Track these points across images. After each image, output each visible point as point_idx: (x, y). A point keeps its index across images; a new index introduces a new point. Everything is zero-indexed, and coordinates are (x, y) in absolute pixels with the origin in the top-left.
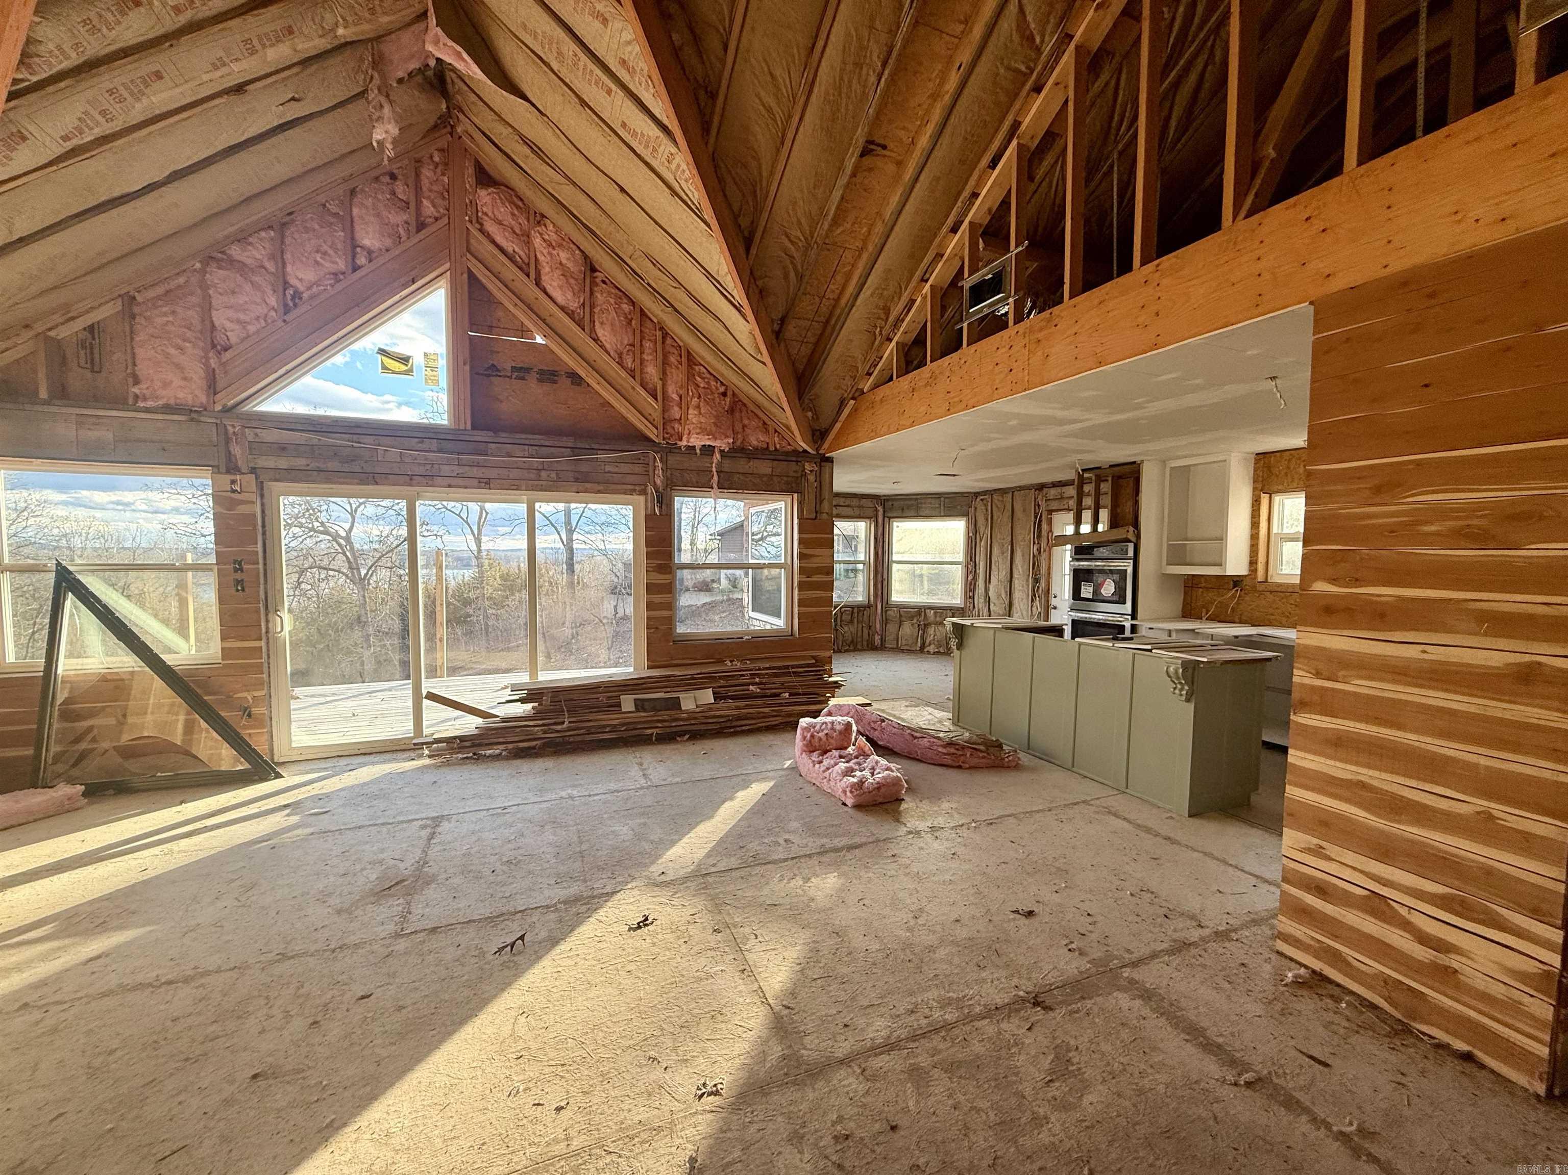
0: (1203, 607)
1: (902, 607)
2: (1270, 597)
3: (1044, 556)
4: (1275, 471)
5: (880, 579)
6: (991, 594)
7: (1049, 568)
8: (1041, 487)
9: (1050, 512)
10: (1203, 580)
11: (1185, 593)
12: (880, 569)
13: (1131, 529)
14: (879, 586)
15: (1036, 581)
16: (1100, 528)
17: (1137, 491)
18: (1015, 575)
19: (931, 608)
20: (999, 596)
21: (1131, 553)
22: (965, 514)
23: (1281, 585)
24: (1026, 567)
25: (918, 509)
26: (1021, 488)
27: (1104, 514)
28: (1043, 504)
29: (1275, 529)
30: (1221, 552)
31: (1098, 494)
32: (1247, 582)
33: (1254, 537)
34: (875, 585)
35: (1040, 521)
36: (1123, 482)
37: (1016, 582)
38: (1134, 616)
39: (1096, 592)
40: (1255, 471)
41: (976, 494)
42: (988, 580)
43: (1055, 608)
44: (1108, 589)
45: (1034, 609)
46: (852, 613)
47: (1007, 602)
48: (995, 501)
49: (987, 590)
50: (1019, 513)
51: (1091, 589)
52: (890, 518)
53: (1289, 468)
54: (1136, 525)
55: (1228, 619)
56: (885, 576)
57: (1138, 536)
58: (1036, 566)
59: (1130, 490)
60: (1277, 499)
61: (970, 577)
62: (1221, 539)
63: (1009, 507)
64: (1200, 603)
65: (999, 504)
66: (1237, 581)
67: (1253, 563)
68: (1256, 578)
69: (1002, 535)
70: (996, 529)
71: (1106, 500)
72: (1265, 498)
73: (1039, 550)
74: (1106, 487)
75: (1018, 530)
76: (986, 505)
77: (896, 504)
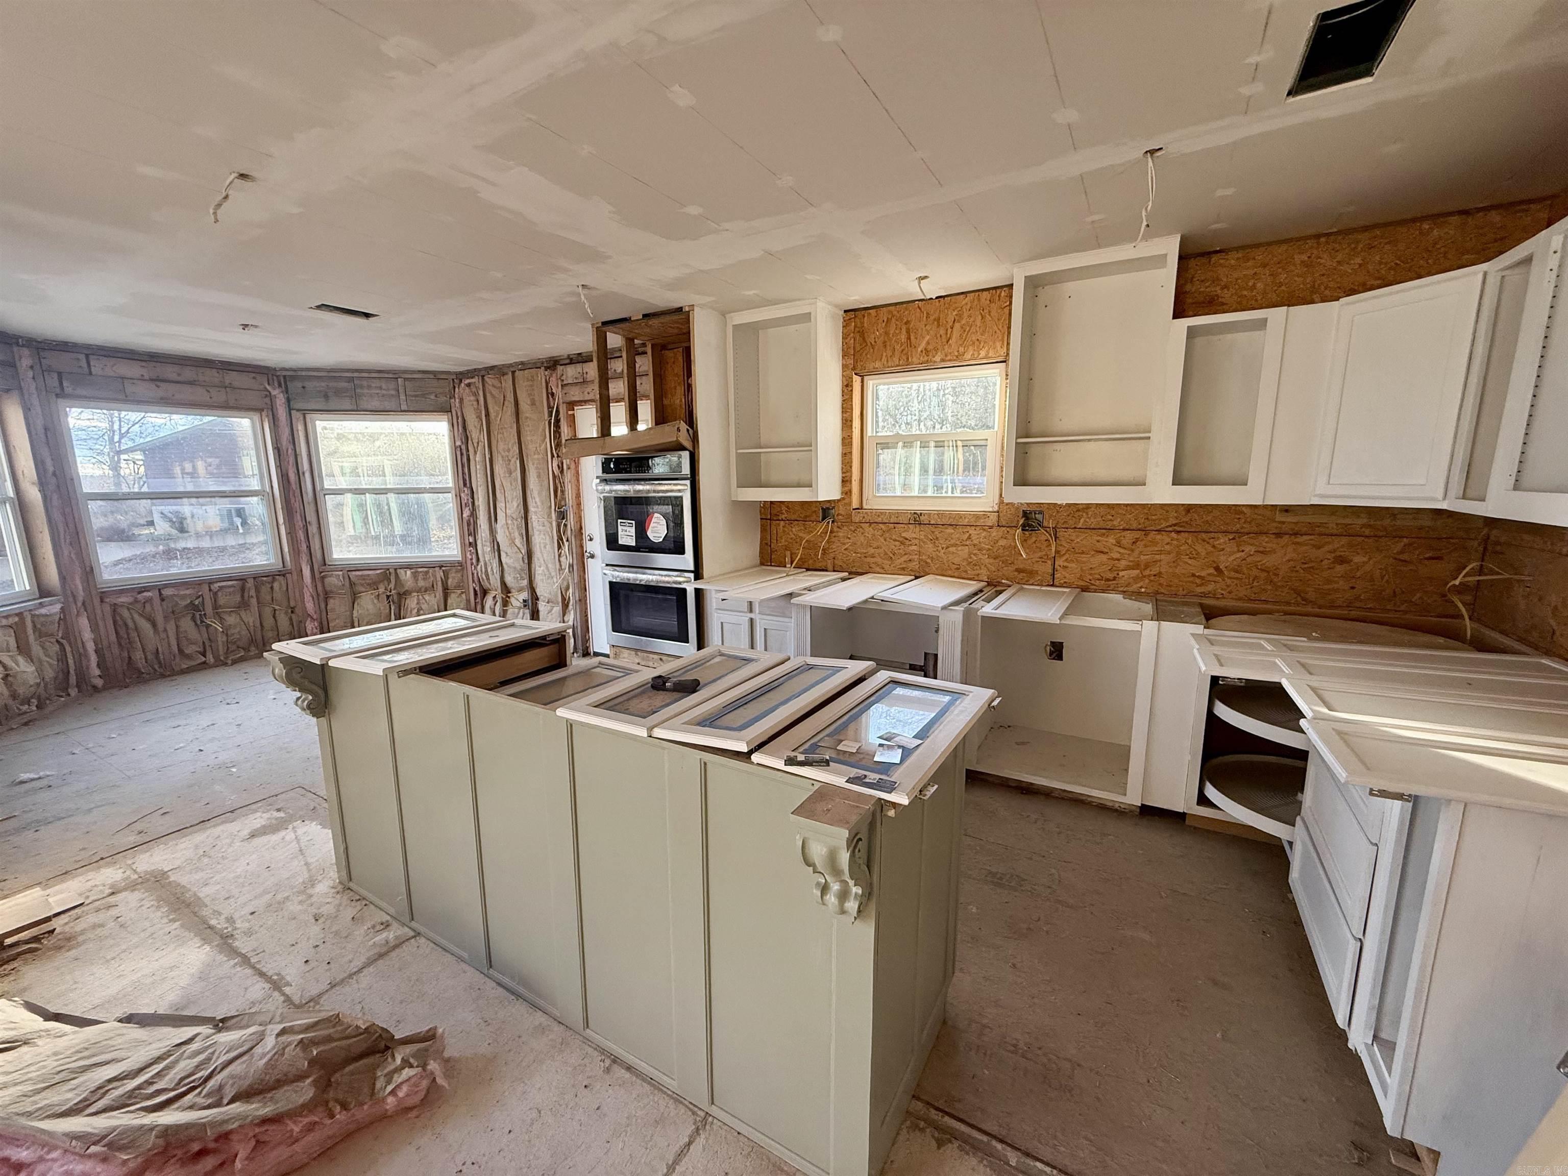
0: (787, 548)
1: (349, 569)
2: (869, 531)
3: (568, 476)
4: (871, 339)
5: (299, 523)
6: (500, 538)
7: (578, 496)
8: (553, 364)
9: (571, 405)
10: (784, 508)
11: (763, 530)
12: (297, 505)
13: (684, 426)
14: (301, 535)
15: (562, 515)
16: (641, 427)
17: (688, 371)
18: (532, 509)
19: (408, 566)
20: (513, 542)
21: (686, 470)
22: (444, 409)
23: (881, 513)
24: (544, 493)
25: (356, 397)
26: (524, 366)
27: (645, 409)
28: (558, 391)
29: (869, 432)
30: (810, 465)
31: (632, 376)
32: (841, 509)
33: (846, 441)
34: (291, 533)
35: (558, 421)
36: (669, 354)
37: (534, 518)
38: (698, 574)
39: (641, 532)
40: (845, 337)
41: (460, 376)
42: (493, 518)
43: (592, 556)
44: (657, 530)
45: (563, 559)
46: (243, 589)
47: (524, 551)
48: (489, 388)
49: (492, 532)
50: (524, 405)
51: (632, 531)
52: (304, 412)
53: (887, 333)
54: (691, 421)
55: (818, 566)
56: (311, 516)
57: (695, 439)
58: (558, 490)
59: (679, 368)
60: (870, 382)
61: (466, 513)
62: (808, 445)
63: (510, 396)
64: (783, 542)
65: (495, 392)
66: (826, 510)
67: (846, 481)
68: (850, 504)
69: (506, 443)
70: (494, 433)
71: (646, 385)
72: (857, 380)
73: (561, 467)
74: (644, 364)
75: (527, 437)
76: (476, 394)
77: (309, 385)
